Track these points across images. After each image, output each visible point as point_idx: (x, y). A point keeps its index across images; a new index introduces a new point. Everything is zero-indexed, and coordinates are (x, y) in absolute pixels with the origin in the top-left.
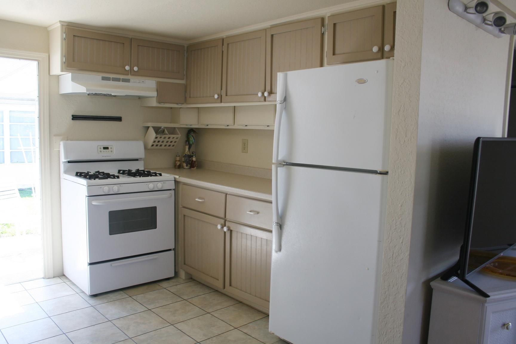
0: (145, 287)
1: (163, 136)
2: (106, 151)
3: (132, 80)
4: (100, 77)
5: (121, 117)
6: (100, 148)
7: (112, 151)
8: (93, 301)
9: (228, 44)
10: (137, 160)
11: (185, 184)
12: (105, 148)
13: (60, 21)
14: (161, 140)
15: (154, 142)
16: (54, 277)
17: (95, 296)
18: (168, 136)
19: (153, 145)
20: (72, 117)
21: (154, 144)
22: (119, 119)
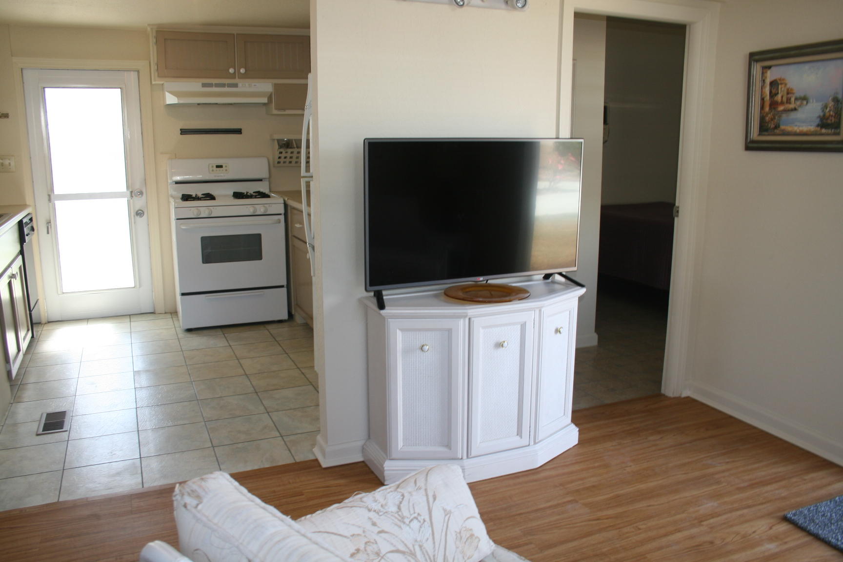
1: (289, 150)
2: (220, 170)
3: (240, 85)
4: (200, 84)
5: (241, 129)
6: (213, 167)
7: (226, 170)
10: (261, 180)
11: (294, 208)
12: (218, 167)
13: (149, 25)
14: (289, 155)
15: (279, 158)
16: (165, 313)
17: (189, 331)
18: (295, 150)
19: (279, 163)
20: (180, 132)
21: (279, 160)
22: (238, 131)
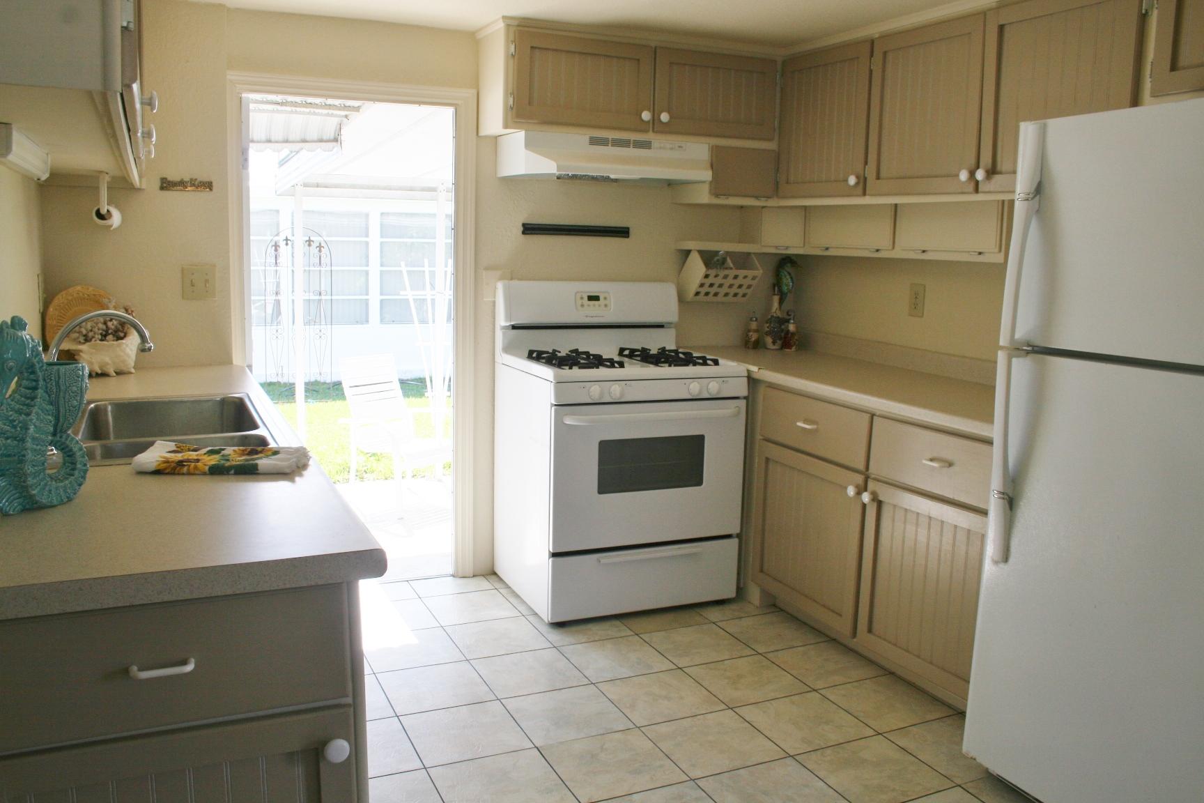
0: (670, 617)
1: (722, 273)
2: (594, 305)
3: (655, 144)
4: (587, 139)
5: (628, 228)
6: (582, 298)
7: (606, 306)
8: (556, 636)
9: (885, 53)
10: (660, 326)
11: (772, 386)
12: (591, 298)
13: (504, 18)
14: (718, 281)
15: (702, 285)
16: (474, 576)
17: (559, 625)
18: (732, 273)
19: (697, 294)
20: (522, 229)
21: (700, 290)
22: (623, 232)
